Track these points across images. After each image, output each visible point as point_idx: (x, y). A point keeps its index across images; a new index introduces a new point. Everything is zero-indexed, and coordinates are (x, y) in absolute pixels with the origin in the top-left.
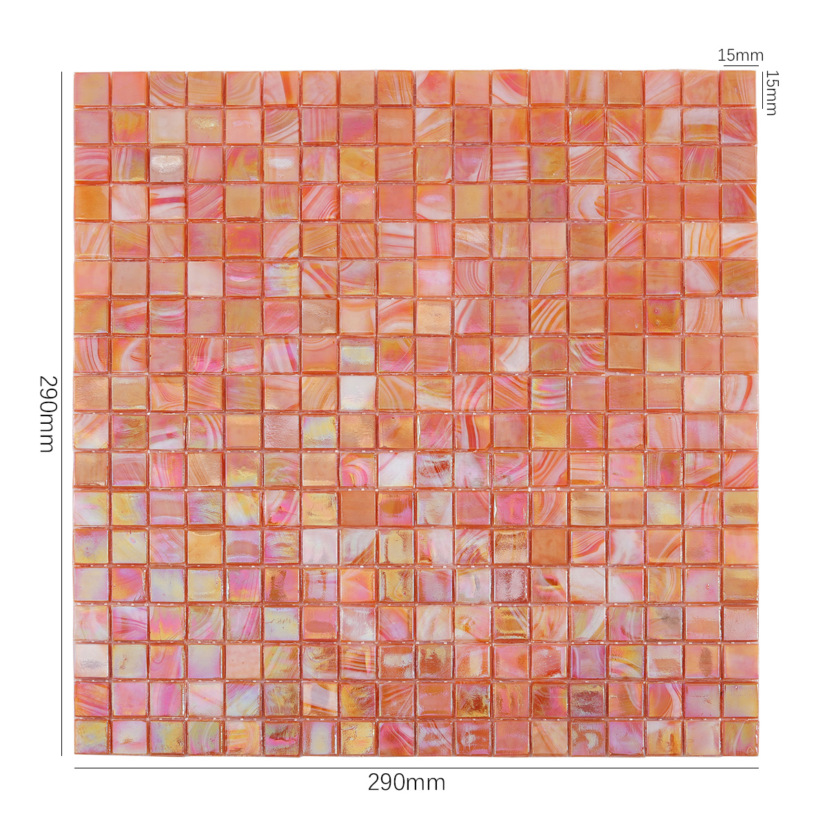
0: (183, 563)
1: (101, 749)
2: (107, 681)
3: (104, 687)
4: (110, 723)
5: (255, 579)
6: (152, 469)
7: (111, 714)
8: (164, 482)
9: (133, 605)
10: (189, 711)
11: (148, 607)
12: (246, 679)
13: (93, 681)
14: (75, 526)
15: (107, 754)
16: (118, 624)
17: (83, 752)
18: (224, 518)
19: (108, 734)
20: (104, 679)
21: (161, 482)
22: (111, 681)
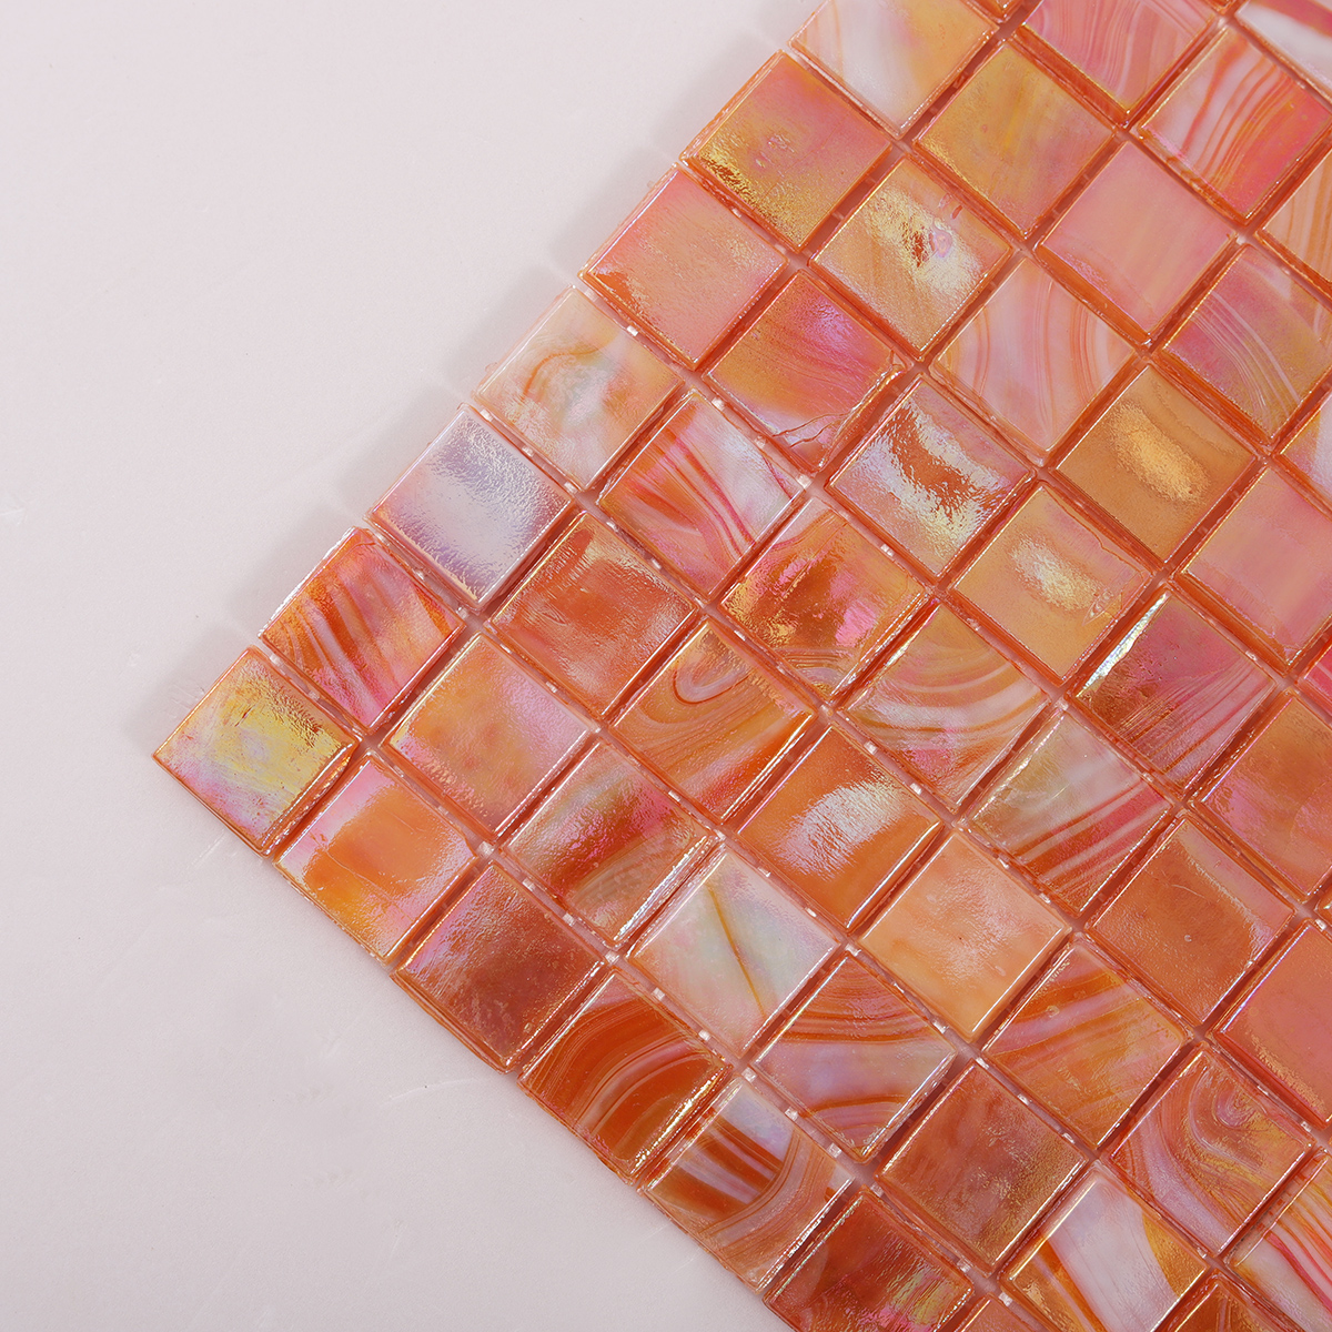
0: (1041, 454)
1: (246, 815)
2: (463, 614)
3: (440, 624)
4: (356, 756)
5: (1229, 705)
6: (1194, 82)
7: (383, 729)
8: (1196, 150)
9: (762, 445)
10: (651, 938)
11: (804, 497)
12: (919, 999)
13: (420, 575)
14: (796, 45)
15: (258, 848)
16: (666, 466)
17: (184, 772)
18: (1290, 429)
19: (317, 788)
20: (461, 600)
21: (1187, 145)
22: (475, 624)
